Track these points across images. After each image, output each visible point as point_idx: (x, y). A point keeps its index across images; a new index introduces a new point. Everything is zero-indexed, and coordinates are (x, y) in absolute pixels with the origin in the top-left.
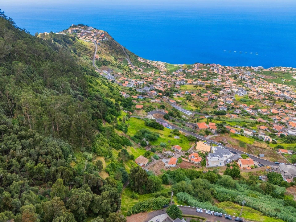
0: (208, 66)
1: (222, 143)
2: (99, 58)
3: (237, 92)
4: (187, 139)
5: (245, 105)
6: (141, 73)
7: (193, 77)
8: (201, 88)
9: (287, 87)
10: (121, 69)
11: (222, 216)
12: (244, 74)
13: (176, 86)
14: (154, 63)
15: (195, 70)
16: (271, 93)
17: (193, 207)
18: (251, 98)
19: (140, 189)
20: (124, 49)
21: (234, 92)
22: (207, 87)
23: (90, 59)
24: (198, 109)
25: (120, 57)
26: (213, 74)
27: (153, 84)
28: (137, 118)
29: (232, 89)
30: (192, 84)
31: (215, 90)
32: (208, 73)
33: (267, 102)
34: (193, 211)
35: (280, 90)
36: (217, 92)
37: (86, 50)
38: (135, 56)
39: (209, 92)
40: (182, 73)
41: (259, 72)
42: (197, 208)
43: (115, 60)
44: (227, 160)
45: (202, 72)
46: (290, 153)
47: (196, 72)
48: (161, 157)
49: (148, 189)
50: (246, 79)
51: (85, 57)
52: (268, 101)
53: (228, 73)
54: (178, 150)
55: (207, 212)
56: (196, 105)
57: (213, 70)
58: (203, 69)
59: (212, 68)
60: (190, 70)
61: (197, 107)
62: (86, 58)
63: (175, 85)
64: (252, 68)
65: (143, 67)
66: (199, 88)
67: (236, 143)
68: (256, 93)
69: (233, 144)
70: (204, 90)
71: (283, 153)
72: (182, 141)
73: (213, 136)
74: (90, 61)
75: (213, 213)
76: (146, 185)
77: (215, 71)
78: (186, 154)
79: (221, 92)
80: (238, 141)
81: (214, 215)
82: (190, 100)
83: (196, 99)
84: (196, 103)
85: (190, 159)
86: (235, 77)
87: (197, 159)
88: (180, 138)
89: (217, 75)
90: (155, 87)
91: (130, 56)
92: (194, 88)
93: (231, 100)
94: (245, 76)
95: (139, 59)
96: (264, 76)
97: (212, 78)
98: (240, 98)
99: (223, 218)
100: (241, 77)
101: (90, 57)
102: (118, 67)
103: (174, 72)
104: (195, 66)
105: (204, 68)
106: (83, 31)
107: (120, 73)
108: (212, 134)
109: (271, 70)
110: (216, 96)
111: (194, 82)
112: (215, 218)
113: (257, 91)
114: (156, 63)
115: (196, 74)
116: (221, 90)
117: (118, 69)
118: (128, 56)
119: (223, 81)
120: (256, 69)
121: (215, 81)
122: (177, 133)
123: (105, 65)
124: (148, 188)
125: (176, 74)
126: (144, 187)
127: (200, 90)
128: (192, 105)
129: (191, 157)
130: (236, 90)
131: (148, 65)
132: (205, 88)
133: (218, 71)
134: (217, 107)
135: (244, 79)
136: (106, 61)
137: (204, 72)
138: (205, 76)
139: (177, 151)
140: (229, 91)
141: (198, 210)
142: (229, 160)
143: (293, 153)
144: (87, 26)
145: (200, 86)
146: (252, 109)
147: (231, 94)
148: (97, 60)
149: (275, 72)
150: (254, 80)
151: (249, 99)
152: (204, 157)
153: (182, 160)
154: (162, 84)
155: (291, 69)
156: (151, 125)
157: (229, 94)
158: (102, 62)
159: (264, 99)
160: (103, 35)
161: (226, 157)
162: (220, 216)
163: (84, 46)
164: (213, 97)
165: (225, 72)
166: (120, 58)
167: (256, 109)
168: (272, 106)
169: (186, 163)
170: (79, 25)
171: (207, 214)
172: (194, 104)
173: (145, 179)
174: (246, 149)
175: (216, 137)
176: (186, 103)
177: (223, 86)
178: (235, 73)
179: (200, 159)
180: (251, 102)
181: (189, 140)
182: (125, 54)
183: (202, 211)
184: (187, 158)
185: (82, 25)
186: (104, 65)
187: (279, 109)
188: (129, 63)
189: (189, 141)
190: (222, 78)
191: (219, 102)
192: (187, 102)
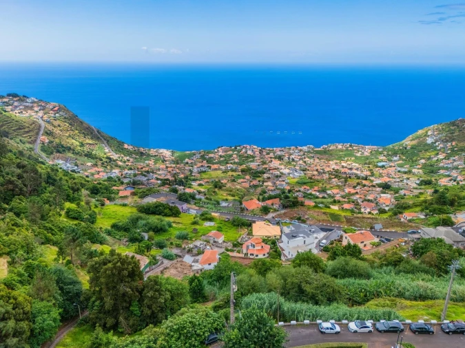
0: (238, 148)
1: (299, 219)
2: (47, 141)
3: (289, 174)
4: (230, 225)
5: (305, 187)
6: (130, 164)
7: (220, 163)
8: (234, 174)
9: (354, 164)
10: (93, 158)
11: (402, 327)
12: (291, 155)
13: (193, 174)
14: (153, 152)
15: (220, 154)
16: (337, 171)
17: (307, 322)
18: (311, 178)
19: (121, 319)
20: (98, 132)
21: (285, 174)
22: (243, 171)
23: (30, 143)
24: (237, 198)
25: (91, 142)
26: (247, 157)
27: (153, 173)
28: (121, 205)
29: (281, 171)
30: (219, 169)
31: (255, 173)
32: (240, 156)
33: (335, 181)
34: (310, 335)
35: (346, 167)
36: (260, 177)
37: (20, 129)
38: (118, 142)
39: (248, 177)
40: (201, 160)
41: (309, 152)
42: (319, 321)
43: (80, 146)
44: (320, 241)
45: (231, 156)
46: (423, 217)
47: (221, 156)
48: (180, 254)
49: (149, 312)
50: (295, 159)
51: (18, 140)
52: (336, 179)
53: (268, 154)
54: (216, 240)
55: (353, 326)
56: (231, 193)
57: (246, 152)
58: (231, 152)
59: (244, 150)
60: (212, 155)
61: (233, 196)
62: (21, 141)
63: (191, 173)
64: (300, 148)
65: (134, 156)
66: (230, 173)
67: (324, 217)
68: (316, 173)
69: (319, 218)
70: (239, 175)
71: (411, 218)
72: (220, 227)
73: (278, 213)
74: (28, 146)
75: (374, 325)
76: (141, 301)
77: (250, 152)
78: (235, 246)
79: (265, 176)
80: (324, 213)
81: (377, 330)
82: (220, 188)
83: (229, 185)
84: (231, 191)
85: (245, 251)
86: (280, 158)
87: (260, 248)
88: (216, 225)
89: (253, 157)
90: (156, 176)
91: (108, 141)
92: (222, 175)
93: (284, 183)
94: (293, 156)
95: (126, 146)
96: (318, 156)
97: (248, 162)
98: (296, 180)
99: (407, 333)
100: (289, 158)
101: (30, 140)
102: (86, 155)
103: (187, 160)
104: (218, 151)
105: (233, 151)
106: (16, 104)
107: (89, 164)
108: (275, 210)
109: (326, 148)
110: (259, 181)
111: (221, 167)
112: (384, 339)
113: (317, 170)
114: (156, 152)
115: (222, 159)
116: (264, 173)
117: (86, 158)
118: (105, 142)
119: (264, 163)
120: (305, 148)
121: (253, 165)
122: (208, 216)
123: (60, 153)
124: (149, 307)
125: (190, 162)
126: (135, 308)
127: (232, 176)
128: (225, 195)
129: (248, 247)
130: (286, 171)
131: (142, 153)
132: (240, 173)
133: (254, 153)
134: (265, 192)
135: (293, 160)
136: (63, 147)
137: (235, 156)
138: (236, 160)
139: (215, 242)
140: (277, 173)
141: (326, 325)
142: (324, 241)
143: (426, 216)
144: (24, 96)
145: (233, 170)
146: (319, 191)
147: (280, 176)
148: (43, 144)
149: (331, 150)
150: (307, 159)
151: (309, 180)
152: (274, 243)
153: (228, 255)
154: (170, 172)
155: (351, 146)
156: (151, 209)
157: (277, 177)
158: (55, 147)
159: (330, 178)
160: (56, 109)
161: (316, 238)
162: (396, 332)
163: (17, 121)
164: (255, 182)
165: (264, 153)
166: (90, 144)
167: (324, 191)
168: (345, 185)
169: (239, 260)
170: (9, 95)
171: (356, 332)
172: (229, 193)
173: (137, 284)
174: (345, 223)
175: (285, 213)
176: (214, 192)
177: (266, 169)
178: (279, 153)
179: (267, 248)
180: (314, 184)
181: (234, 225)
182: (99, 138)
183: (338, 329)
184: (239, 252)
185: (15, 95)
186: (58, 152)
187: (354, 187)
188: (107, 151)
189: (235, 227)
190: (262, 160)
191: (267, 186)
192: (216, 190)
